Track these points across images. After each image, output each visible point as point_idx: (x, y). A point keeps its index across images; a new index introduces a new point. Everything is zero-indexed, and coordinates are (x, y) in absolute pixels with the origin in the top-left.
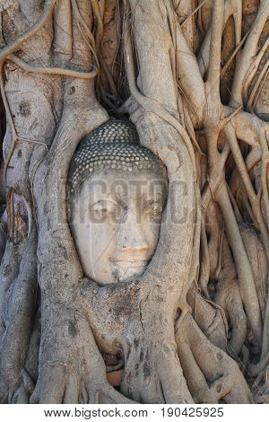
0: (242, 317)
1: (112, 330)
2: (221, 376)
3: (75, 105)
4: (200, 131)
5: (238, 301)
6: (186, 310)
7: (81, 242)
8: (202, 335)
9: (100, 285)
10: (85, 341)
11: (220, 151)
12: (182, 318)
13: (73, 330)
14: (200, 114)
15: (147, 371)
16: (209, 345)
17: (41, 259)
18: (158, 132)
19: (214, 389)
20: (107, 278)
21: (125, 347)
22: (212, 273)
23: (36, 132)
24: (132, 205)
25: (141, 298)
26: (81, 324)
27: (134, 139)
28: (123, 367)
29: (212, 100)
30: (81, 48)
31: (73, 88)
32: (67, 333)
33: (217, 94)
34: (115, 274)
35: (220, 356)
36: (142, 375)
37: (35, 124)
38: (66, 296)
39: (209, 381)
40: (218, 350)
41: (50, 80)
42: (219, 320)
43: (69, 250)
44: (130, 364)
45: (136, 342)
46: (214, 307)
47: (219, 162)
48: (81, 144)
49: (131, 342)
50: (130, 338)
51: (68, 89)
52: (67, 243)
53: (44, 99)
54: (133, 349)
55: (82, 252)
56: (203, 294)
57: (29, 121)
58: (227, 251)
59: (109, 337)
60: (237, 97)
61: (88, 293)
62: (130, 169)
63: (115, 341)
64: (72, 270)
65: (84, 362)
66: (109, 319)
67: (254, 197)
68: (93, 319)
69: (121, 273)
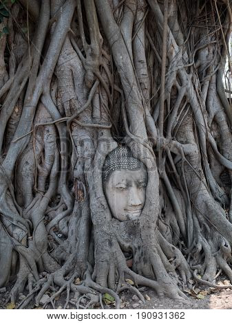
0: (178, 228)
1: (127, 242)
2: (176, 258)
3: (104, 140)
5: (175, 221)
6: (157, 228)
7: (110, 201)
9: (121, 221)
10: (116, 248)
11: (163, 157)
13: (111, 244)
14: (155, 142)
15: (145, 261)
17: (93, 211)
19: (173, 264)
20: (124, 218)
21: (134, 249)
22: (162, 210)
24: (133, 185)
25: (140, 227)
26: (114, 241)
27: (130, 154)
28: (133, 257)
29: (160, 135)
30: (105, 115)
31: (102, 133)
32: (107, 245)
33: (162, 133)
34: (127, 216)
35: (173, 248)
36: (143, 263)
40: (172, 245)
41: (92, 130)
42: (169, 230)
43: (106, 206)
44: (136, 257)
45: (139, 247)
46: (166, 225)
47: (163, 162)
48: (107, 157)
49: (137, 247)
50: (136, 245)
51: (100, 133)
52: (104, 203)
53: (89, 138)
54: (137, 250)
55: (111, 206)
56: (160, 219)
57: (83, 148)
59: (127, 245)
60: (170, 134)
63: (130, 247)
65: (116, 259)
66: (126, 237)
67: (178, 176)
68: (119, 237)
69: (130, 216)
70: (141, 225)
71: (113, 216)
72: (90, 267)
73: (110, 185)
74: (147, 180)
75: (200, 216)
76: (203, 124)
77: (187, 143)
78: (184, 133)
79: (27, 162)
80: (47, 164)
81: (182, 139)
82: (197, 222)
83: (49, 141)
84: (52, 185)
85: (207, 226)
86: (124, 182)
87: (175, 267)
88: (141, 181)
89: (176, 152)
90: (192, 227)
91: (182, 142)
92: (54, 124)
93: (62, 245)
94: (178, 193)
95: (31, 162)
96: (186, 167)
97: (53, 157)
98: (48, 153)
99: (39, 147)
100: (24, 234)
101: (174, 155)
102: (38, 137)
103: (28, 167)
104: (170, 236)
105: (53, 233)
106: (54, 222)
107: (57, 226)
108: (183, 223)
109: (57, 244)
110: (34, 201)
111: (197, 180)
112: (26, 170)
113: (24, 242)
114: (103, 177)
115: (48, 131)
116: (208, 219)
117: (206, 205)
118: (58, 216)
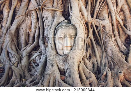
0: (96, 64)
1: (62, 66)
2: (90, 78)
3: (57, 17)
4: (87, 24)
5: (95, 61)
6: (82, 62)
8: (86, 68)
9: (61, 56)
10: (55, 68)
11: (91, 28)
12: (81, 64)
13: (52, 66)
14: (86, 19)
15: (70, 76)
16: (88, 70)
18: (75, 20)
19: (88, 81)
20: (62, 54)
21: (66, 70)
22: (90, 55)
23: (49, 23)
25: (69, 58)
26: (55, 65)
27: (70, 23)
28: (65, 75)
29: (89, 16)
30: (59, 5)
31: (57, 13)
32: (51, 67)
33: (90, 15)
34: (63, 53)
35: (90, 73)
36: (69, 77)
37: (49, 21)
38: (52, 58)
39: (87, 79)
40: (90, 71)
41: (52, 12)
42: (91, 65)
44: (67, 74)
45: (68, 69)
46: (90, 62)
47: (91, 31)
50: (66, 68)
51: (56, 13)
53: (51, 16)
54: (67, 71)
56: (87, 59)
57: (47, 21)
58: (93, 50)
59: (62, 68)
60: (95, 16)
61: (57, 57)
62: (67, 28)
63: (63, 69)
64: (54, 52)
65: (55, 74)
66: (62, 63)
67: (99, 38)
68: (58, 63)
69: (65, 52)
70: (69, 57)
71: (57, 53)
72: (43, 78)
73: (56, 37)
74: (76, 35)
75: (109, 58)
76: (113, 10)
77: (103, 20)
78: (102, 15)
79: (22, 28)
80: (33, 30)
81: (101, 18)
82: (107, 61)
83: (33, 18)
84: (36, 41)
85: (112, 63)
86: (63, 35)
87: (89, 83)
88: (72, 35)
89: (98, 25)
90: (104, 64)
91: (101, 20)
92: (35, 10)
93: (35, 68)
94: (99, 47)
95: (24, 28)
96: (103, 32)
97: (36, 27)
98: (33, 25)
99: (29, 22)
100: (16, 61)
101: (97, 27)
102: (29, 17)
103: (23, 30)
104: (91, 68)
105: (32, 63)
106: (33, 57)
107: (34, 59)
108: (99, 61)
109: (34, 68)
110: (26, 47)
111: (108, 39)
112: (22, 32)
113: (15, 65)
114: (54, 33)
115: (33, 14)
116: (112, 59)
117: (112, 52)
118: (36, 55)
